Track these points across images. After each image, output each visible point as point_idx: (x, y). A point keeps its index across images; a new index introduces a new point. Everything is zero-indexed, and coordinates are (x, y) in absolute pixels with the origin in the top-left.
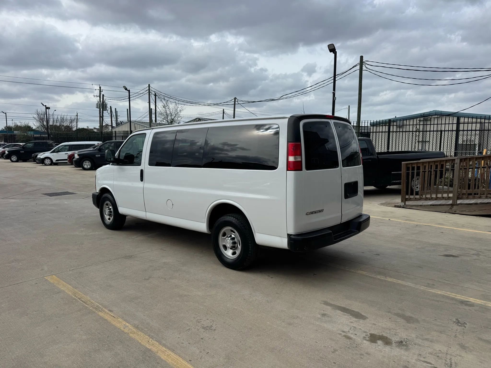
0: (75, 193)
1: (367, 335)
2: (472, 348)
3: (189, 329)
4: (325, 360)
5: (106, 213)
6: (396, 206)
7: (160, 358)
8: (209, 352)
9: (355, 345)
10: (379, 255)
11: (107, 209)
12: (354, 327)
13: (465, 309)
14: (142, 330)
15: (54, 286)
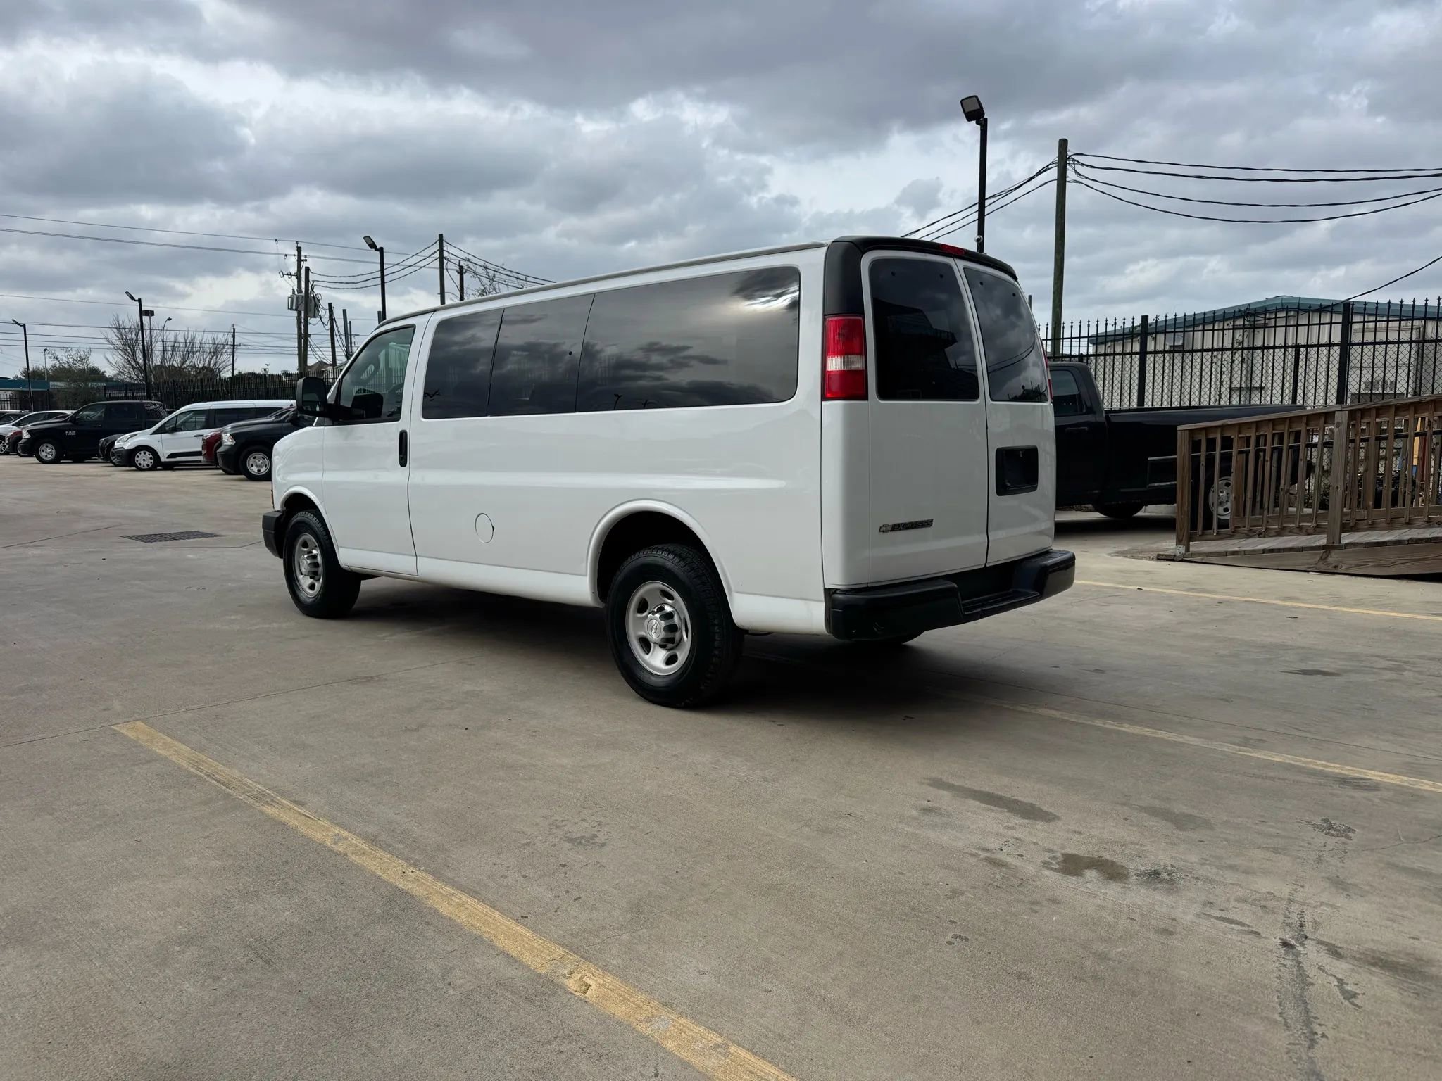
0: (218, 534)
1: (1054, 858)
2: (1367, 888)
3: (528, 844)
4: (926, 916)
5: (303, 570)
6: (1162, 557)
7: (436, 911)
8: (580, 898)
9: (1015, 882)
10: (1103, 672)
11: (306, 556)
12: (1017, 839)
13: (1352, 797)
14: (387, 847)
15: (136, 747)
